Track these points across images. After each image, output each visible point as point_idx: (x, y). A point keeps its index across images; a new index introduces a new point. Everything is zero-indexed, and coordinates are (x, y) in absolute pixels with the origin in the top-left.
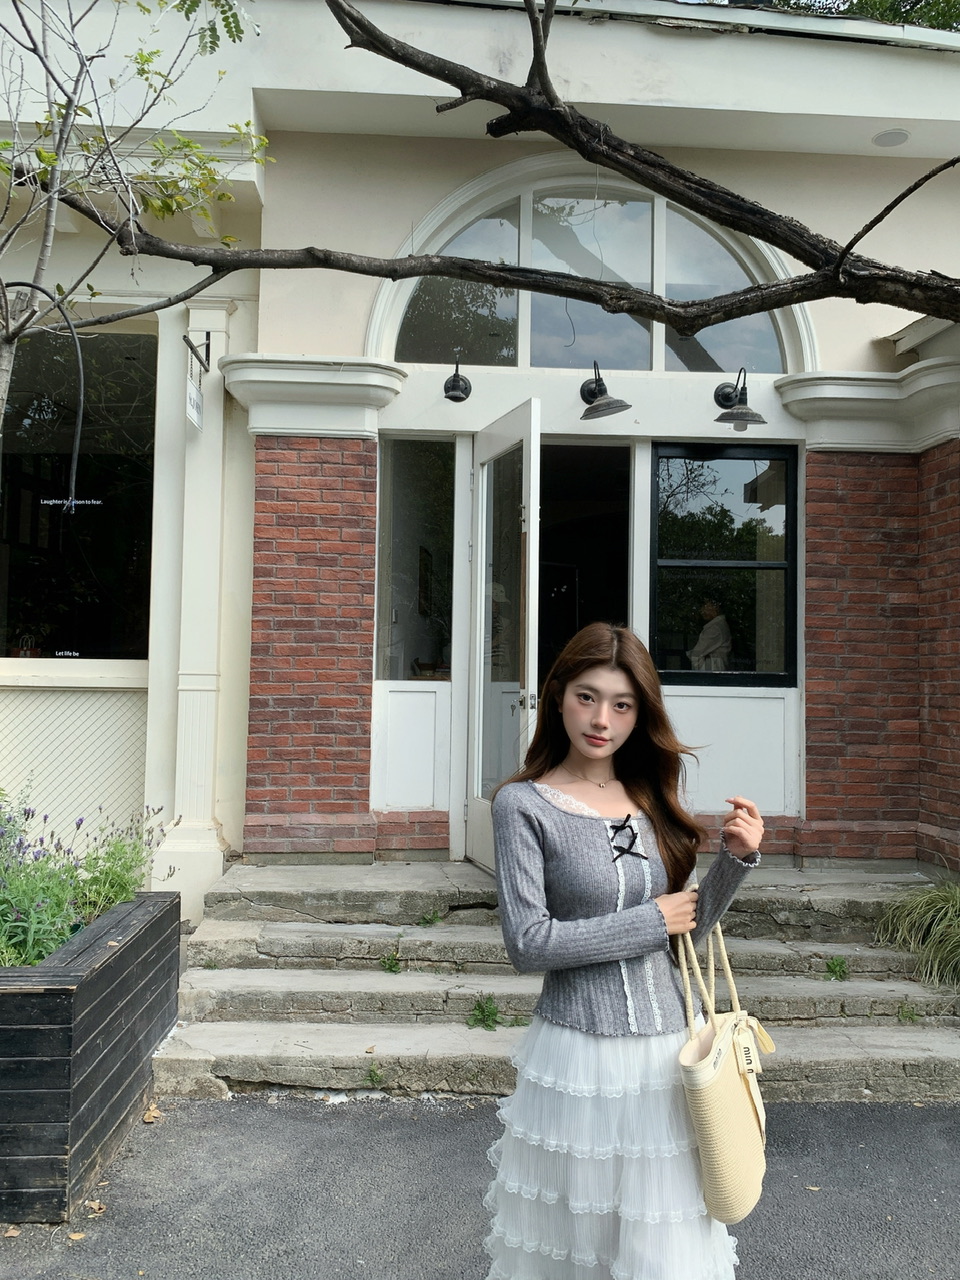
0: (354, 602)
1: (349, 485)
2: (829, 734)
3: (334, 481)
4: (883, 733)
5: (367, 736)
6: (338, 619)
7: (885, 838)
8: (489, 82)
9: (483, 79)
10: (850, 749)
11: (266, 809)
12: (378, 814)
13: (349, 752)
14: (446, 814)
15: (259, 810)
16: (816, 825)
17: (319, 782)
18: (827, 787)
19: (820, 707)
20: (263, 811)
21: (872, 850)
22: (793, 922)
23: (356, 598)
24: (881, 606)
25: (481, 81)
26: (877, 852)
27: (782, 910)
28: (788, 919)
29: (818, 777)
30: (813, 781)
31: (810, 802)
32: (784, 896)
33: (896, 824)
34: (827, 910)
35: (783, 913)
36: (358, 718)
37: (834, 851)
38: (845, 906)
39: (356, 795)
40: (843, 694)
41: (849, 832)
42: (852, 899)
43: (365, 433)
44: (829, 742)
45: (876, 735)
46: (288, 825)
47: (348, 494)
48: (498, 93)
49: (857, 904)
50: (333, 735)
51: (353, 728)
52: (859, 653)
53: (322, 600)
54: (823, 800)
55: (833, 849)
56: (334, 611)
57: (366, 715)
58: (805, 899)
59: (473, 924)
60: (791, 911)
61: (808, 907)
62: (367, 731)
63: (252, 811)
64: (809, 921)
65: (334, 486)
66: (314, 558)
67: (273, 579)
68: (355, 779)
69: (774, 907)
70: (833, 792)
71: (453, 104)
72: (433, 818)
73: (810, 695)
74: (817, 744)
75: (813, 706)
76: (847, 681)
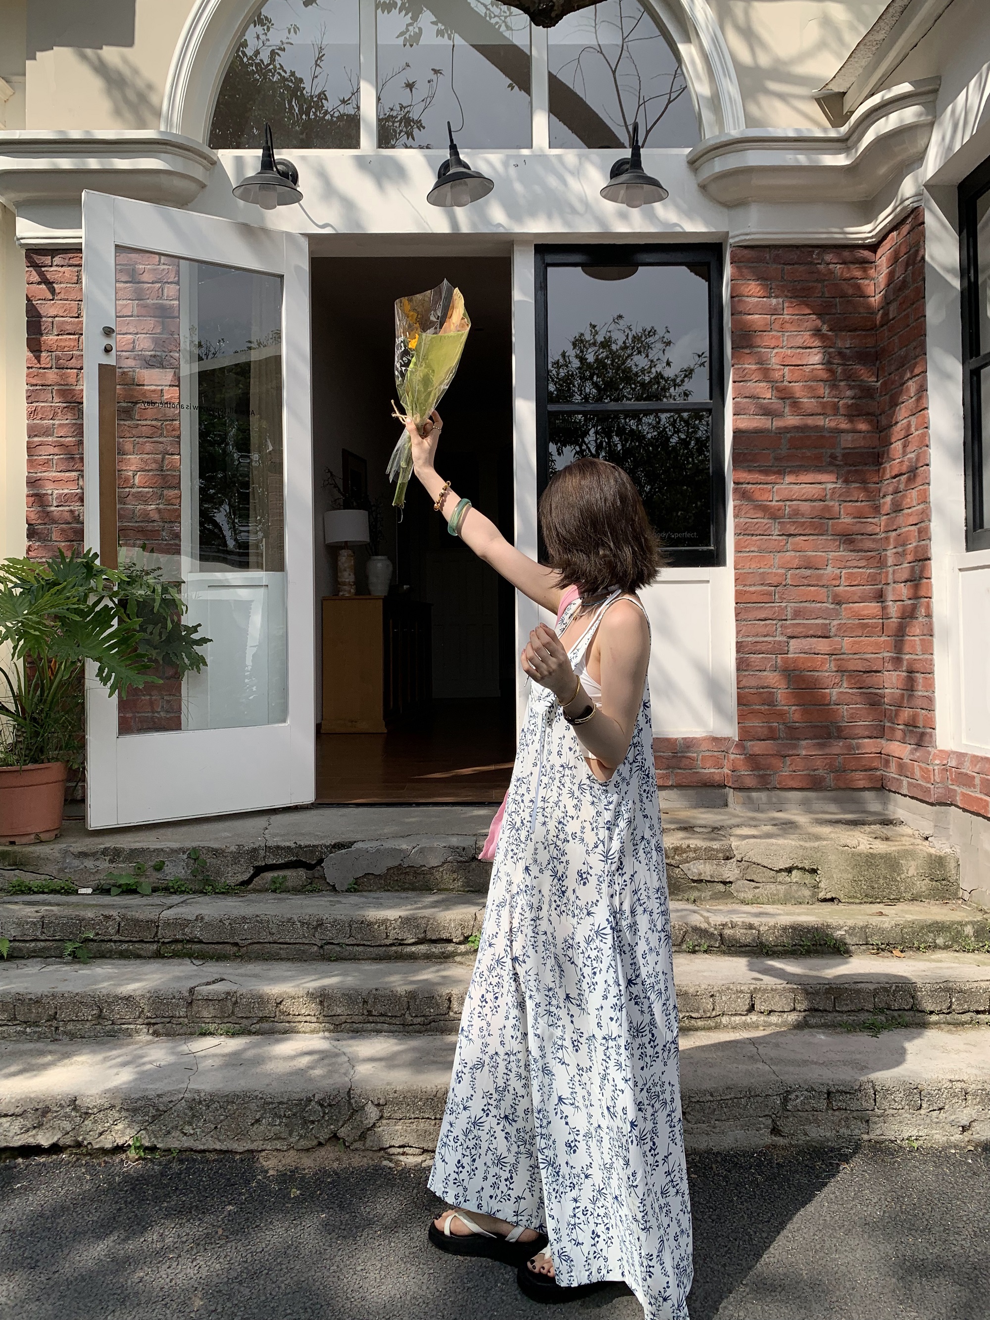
2: (766, 625)
4: (835, 622)
10: (793, 642)
16: (751, 747)
18: (764, 695)
19: (753, 589)
24: (829, 451)
27: (695, 860)
28: (702, 872)
34: (754, 859)
35: (696, 864)
40: (783, 571)
44: (765, 636)
45: (826, 625)
54: (759, 712)
60: (706, 861)
61: (730, 856)
64: (731, 875)
69: (685, 856)
73: (741, 574)
74: (749, 639)
75: (744, 589)
76: (788, 553)
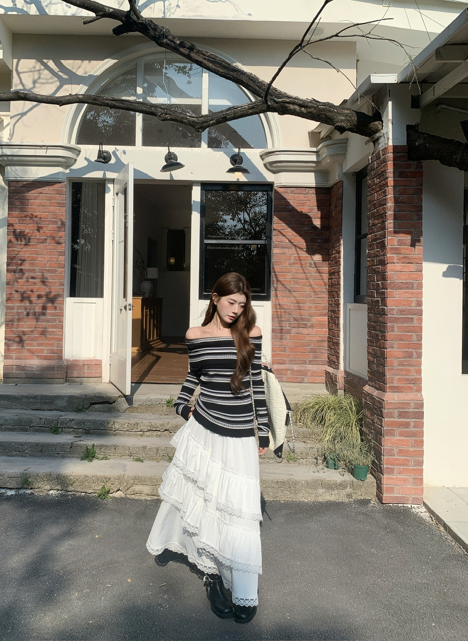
0: (55, 260)
1: (52, 204)
3: (45, 202)
4: (310, 323)
5: (61, 324)
6: (47, 268)
7: (309, 374)
8: (109, 10)
9: (106, 8)
11: (14, 358)
12: (68, 361)
13: (52, 331)
14: (101, 361)
15: (11, 358)
16: (276, 367)
17: (39, 345)
18: (282, 348)
20: (12, 359)
21: (303, 379)
23: (55, 258)
24: (310, 262)
25: (104, 9)
26: (306, 380)
29: (278, 343)
30: (275, 345)
31: (273, 356)
33: (315, 366)
36: (57, 315)
37: (284, 379)
39: (56, 351)
40: (290, 304)
41: (292, 370)
43: (60, 179)
45: (306, 324)
46: (24, 365)
47: (52, 208)
48: (114, 14)
50: (45, 323)
51: (54, 320)
52: (299, 284)
53: (39, 259)
54: (280, 354)
55: (284, 378)
56: (45, 264)
57: (61, 314)
59: (101, 412)
62: (61, 321)
63: (7, 358)
65: (45, 204)
66: (36, 239)
67: (16, 249)
68: (56, 344)
70: (285, 351)
71: (92, 20)
72: (94, 363)
73: (274, 305)
75: (275, 310)
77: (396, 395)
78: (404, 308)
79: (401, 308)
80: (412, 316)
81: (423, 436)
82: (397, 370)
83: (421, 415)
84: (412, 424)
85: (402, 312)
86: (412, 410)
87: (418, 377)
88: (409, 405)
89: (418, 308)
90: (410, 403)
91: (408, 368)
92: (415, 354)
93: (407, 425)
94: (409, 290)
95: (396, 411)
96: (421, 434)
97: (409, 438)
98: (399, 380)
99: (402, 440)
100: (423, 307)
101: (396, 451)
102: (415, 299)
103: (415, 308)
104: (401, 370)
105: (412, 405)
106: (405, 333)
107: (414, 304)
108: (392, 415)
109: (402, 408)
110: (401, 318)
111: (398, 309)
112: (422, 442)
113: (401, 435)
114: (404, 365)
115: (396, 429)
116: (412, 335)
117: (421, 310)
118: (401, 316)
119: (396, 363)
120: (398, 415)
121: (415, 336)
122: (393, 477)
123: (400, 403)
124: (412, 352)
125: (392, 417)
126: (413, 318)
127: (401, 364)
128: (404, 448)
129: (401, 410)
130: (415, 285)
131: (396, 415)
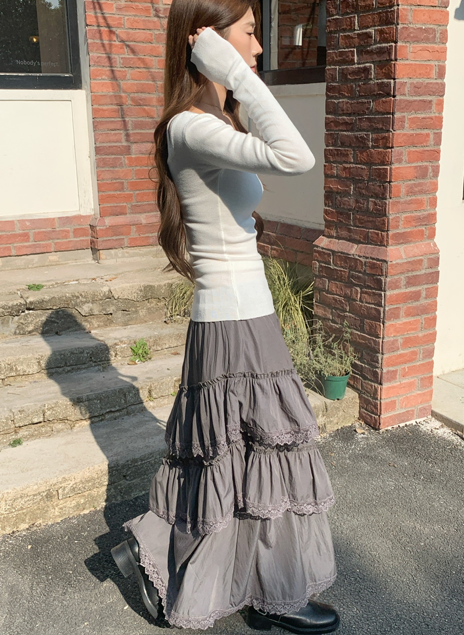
2: (115, 134)
10: (134, 147)
16: (109, 221)
18: (117, 184)
19: (105, 107)
22: (96, 312)
24: (155, 6)
27: (86, 302)
28: (91, 310)
29: (108, 175)
30: (103, 180)
31: (102, 200)
32: (86, 288)
34: (126, 297)
35: (87, 305)
37: (126, 243)
38: (141, 291)
41: (138, 225)
42: (147, 284)
44: (115, 142)
49: (151, 287)
54: (113, 196)
58: (105, 289)
60: (93, 302)
61: (110, 296)
64: (111, 309)
69: (78, 301)
70: (122, 189)
73: (96, 96)
74: (105, 145)
75: (99, 107)
76: (129, 82)
77: (402, 248)
78: (421, 80)
79: (415, 81)
80: (429, 98)
81: (436, 310)
82: (405, 202)
83: (434, 277)
84: (424, 294)
85: (417, 89)
86: (423, 272)
87: (432, 212)
88: (421, 264)
89: (439, 81)
90: (422, 260)
91: (419, 197)
92: (430, 170)
93: (416, 296)
94: (429, 45)
95: (402, 277)
96: (433, 307)
97: (418, 318)
98: (408, 221)
99: (410, 322)
100: (445, 80)
101: (400, 341)
102: (437, 63)
103: (435, 81)
104: (410, 203)
105: (425, 264)
106: (419, 131)
107: (434, 74)
108: (398, 284)
109: (412, 271)
110: (415, 101)
111: (411, 84)
112: (434, 319)
113: (408, 314)
114: (414, 193)
115: (401, 306)
116: (428, 135)
117: (443, 85)
118: (415, 98)
119: (403, 190)
120: (405, 283)
121: (432, 136)
122: (395, 384)
123: (409, 262)
124: (426, 168)
125: (397, 287)
126: (430, 102)
127: (411, 192)
128: (412, 334)
129: (410, 274)
130: (438, 35)
131: (403, 282)
